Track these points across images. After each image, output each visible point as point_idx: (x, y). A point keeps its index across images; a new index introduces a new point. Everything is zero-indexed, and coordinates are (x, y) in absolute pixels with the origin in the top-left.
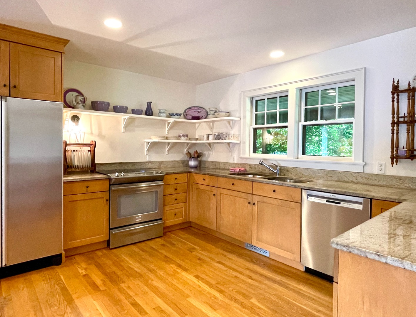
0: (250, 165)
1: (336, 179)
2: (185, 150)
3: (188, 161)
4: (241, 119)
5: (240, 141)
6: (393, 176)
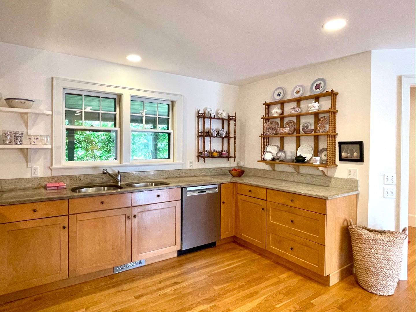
5: (52, 146)
6: (197, 169)
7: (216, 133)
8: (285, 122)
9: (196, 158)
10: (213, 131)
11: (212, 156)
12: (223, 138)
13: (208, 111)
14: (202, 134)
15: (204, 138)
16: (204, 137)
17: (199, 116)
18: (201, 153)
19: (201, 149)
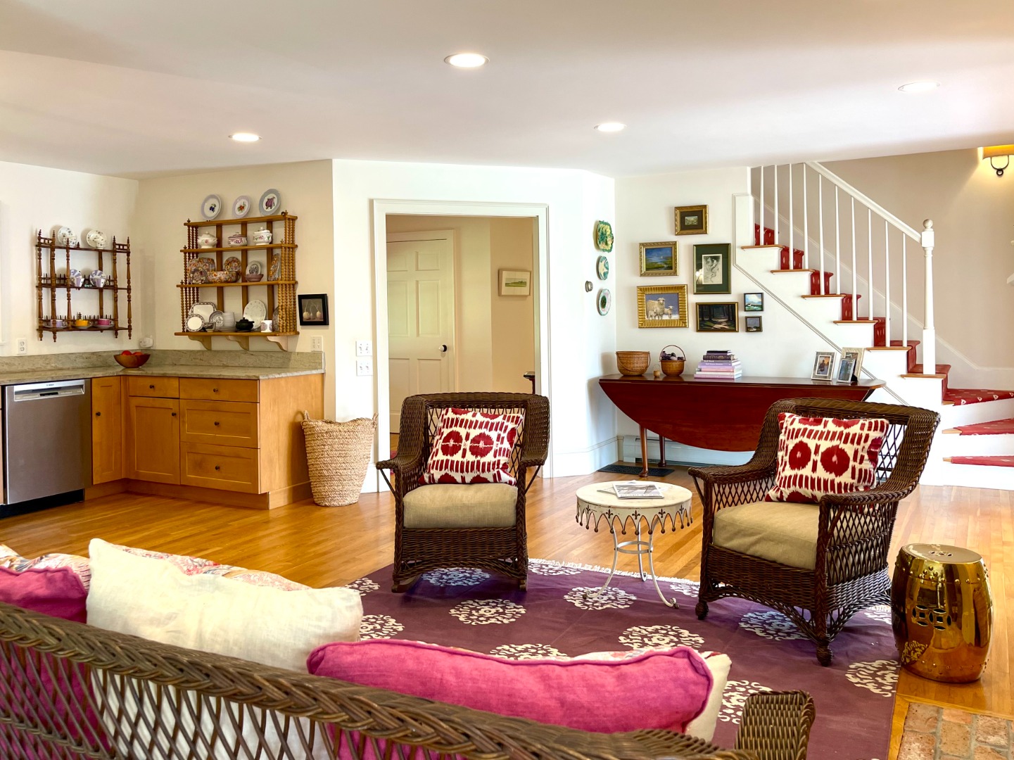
6: (39, 356)
7: (82, 280)
8: (224, 261)
9: (36, 333)
10: (76, 274)
11: (73, 327)
12: (101, 290)
13: (61, 234)
14: (49, 282)
15: (53, 291)
16: (52, 288)
17: (40, 243)
18: (47, 321)
19: (46, 312)
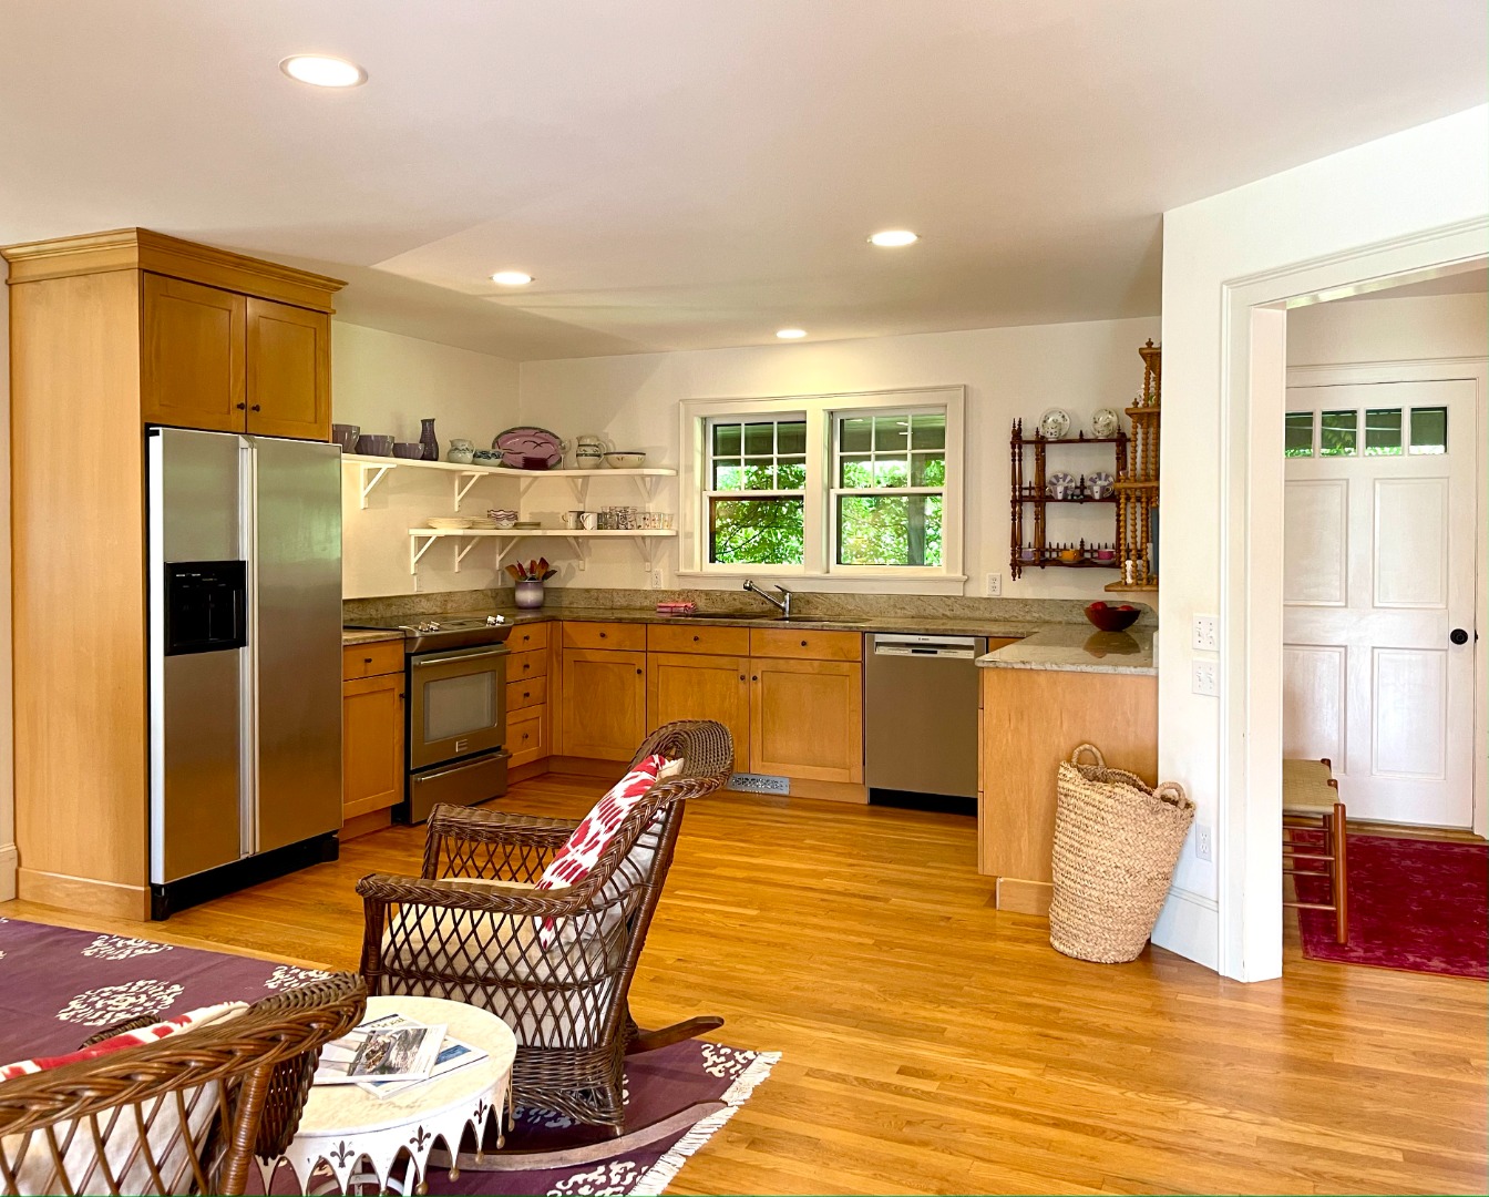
0: (707, 593)
1: (913, 613)
2: (499, 558)
3: (512, 592)
4: (678, 472)
5: (677, 532)
6: (1015, 599)
9: (1009, 570)
11: (1055, 560)
16: (1039, 502)
17: (1016, 438)
